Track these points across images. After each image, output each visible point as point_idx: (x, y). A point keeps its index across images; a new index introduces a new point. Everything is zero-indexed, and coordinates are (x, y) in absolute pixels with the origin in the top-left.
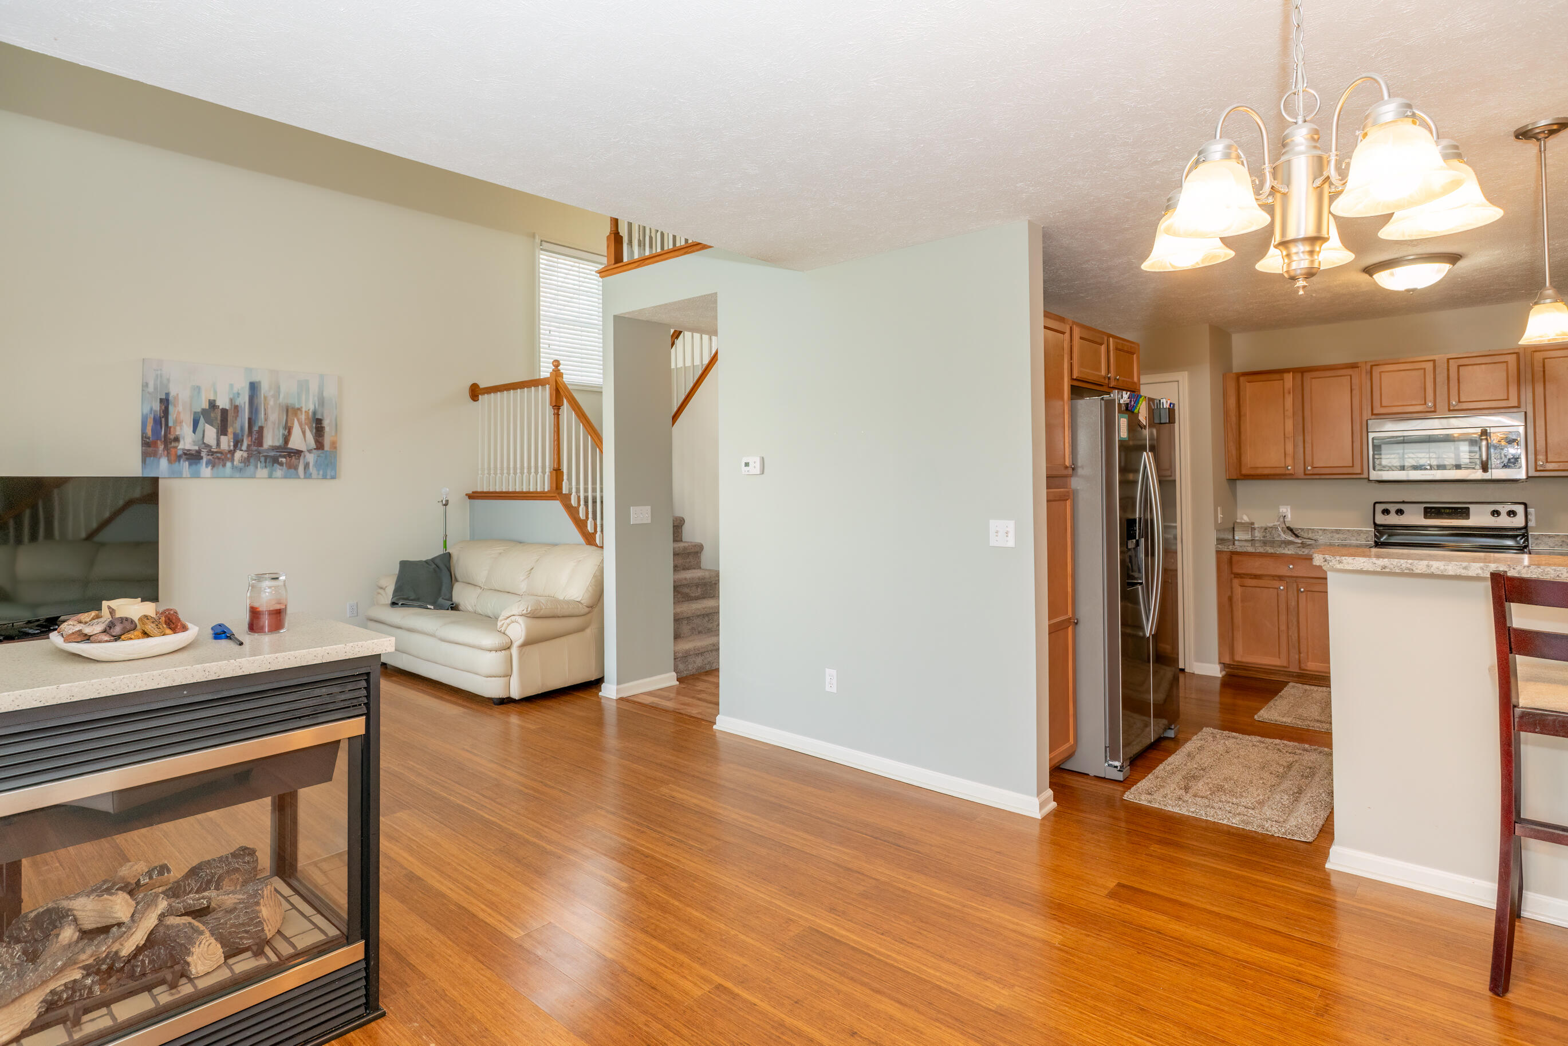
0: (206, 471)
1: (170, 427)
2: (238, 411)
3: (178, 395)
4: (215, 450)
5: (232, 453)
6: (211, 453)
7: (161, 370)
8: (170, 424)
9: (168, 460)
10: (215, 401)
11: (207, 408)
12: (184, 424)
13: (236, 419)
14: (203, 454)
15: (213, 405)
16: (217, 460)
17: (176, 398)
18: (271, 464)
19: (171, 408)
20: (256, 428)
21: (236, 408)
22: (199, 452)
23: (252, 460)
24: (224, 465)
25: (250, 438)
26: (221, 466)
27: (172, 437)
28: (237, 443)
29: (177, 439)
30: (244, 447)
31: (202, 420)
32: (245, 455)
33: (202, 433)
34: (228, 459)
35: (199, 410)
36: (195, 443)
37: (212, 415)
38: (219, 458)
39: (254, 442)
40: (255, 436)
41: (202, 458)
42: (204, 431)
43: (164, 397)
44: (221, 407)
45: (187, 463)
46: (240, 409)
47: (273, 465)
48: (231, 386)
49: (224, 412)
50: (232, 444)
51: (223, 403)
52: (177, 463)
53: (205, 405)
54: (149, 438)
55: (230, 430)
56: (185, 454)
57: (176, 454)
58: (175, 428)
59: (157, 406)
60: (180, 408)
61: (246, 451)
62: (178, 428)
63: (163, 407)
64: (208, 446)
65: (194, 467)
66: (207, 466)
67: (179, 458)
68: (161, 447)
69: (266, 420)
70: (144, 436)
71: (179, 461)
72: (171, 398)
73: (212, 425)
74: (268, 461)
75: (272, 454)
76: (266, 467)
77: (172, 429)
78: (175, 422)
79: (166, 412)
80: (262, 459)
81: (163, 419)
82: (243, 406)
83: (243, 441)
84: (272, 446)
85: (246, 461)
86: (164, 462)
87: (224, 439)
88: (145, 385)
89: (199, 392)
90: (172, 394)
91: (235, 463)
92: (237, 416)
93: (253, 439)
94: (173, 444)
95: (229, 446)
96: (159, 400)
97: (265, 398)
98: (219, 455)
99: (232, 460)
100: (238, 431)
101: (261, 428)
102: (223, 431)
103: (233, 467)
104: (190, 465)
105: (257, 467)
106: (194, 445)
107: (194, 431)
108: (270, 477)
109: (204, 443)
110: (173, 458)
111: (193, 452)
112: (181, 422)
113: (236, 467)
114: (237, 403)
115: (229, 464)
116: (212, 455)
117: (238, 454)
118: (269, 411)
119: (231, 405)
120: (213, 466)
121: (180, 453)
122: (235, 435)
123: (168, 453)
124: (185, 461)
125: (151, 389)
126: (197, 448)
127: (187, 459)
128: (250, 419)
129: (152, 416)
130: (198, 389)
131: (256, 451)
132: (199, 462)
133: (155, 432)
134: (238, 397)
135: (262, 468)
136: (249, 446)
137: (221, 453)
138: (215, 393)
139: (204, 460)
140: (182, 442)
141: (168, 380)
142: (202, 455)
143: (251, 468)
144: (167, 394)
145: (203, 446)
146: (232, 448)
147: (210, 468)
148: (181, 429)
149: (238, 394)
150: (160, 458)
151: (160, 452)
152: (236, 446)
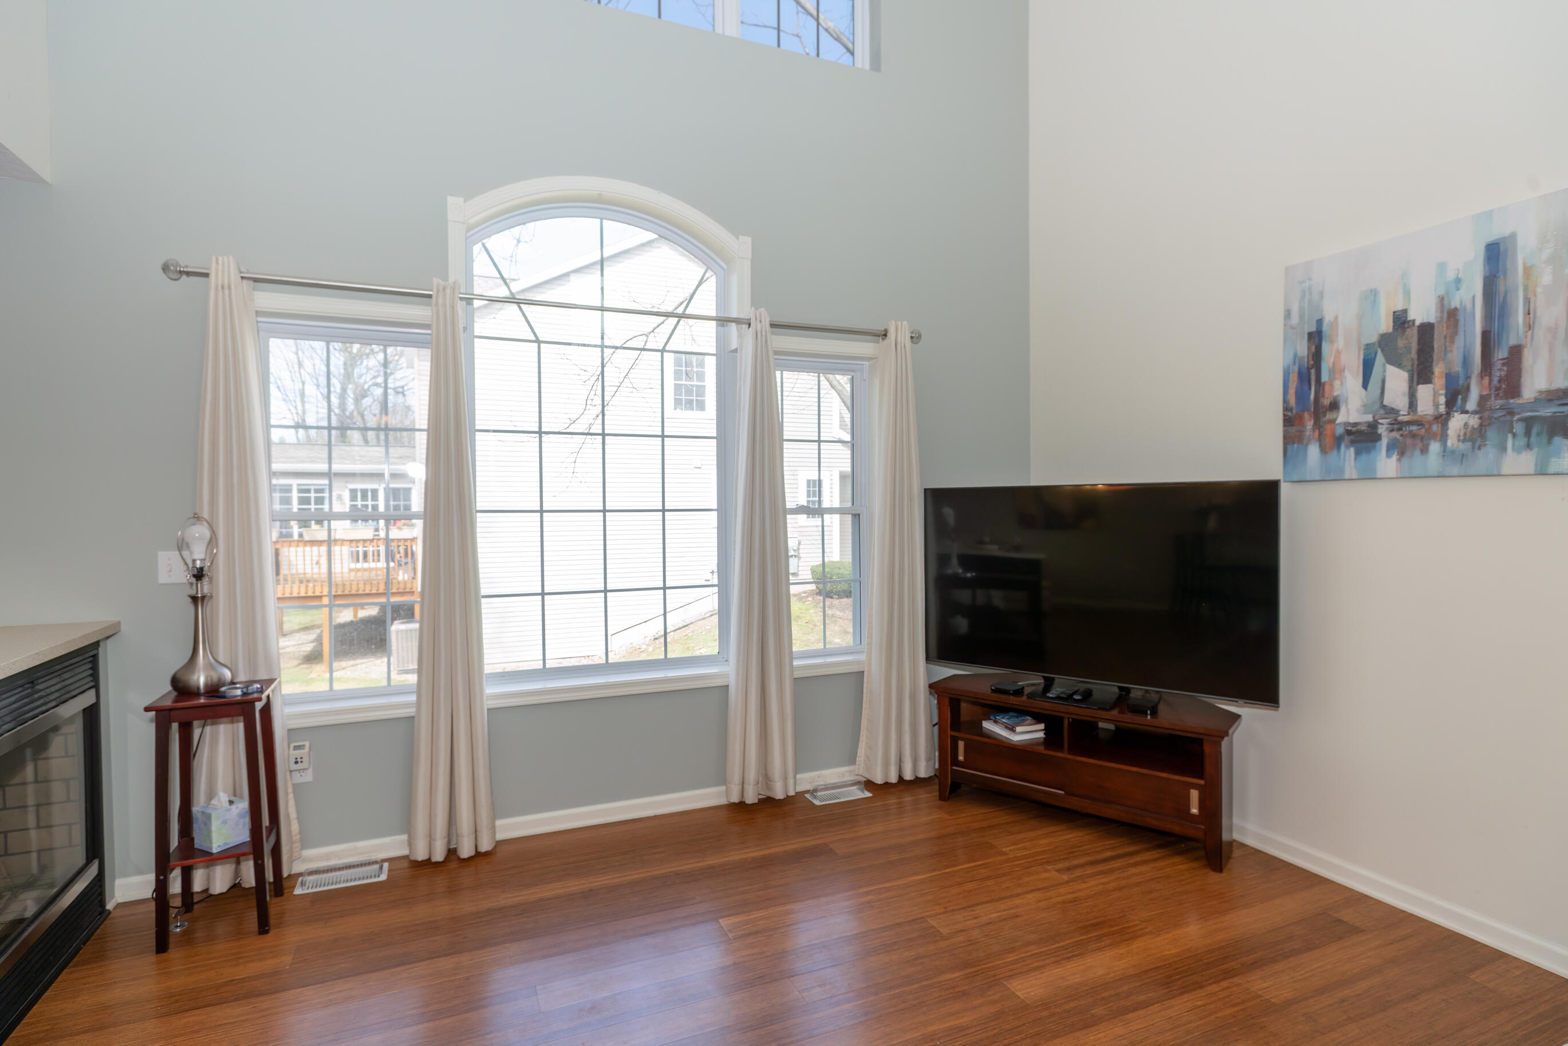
0: (1386, 464)
1: (1325, 383)
2: (1457, 322)
3: (1336, 318)
4: (1406, 419)
5: (1443, 420)
6: (1397, 425)
7: (1310, 279)
8: (1325, 378)
9: (1320, 446)
10: (1405, 311)
11: (1391, 330)
12: (1347, 373)
13: (1452, 342)
14: (1382, 430)
15: (1401, 320)
16: (1409, 441)
17: (1334, 324)
18: (1544, 438)
19: (1325, 347)
20: (1501, 354)
21: (1452, 316)
22: (1373, 426)
23: (1491, 434)
24: (1425, 450)
25: (1486, 380)
26: (1417, 452)
27: (1326, 402)
28: (1455, 396)
29: (1335, 406)
30: (1471, 405)
31: (1380, 358)
32: (1474, 421)
33: (1379, 385)
34: (1433, 436)
35: (1374, 338)
36: (1366, 408)
37: (1401, 343)
38: (1414, 436)
39: (1498, 389)
40: (1499, 371)
41: (1378, 438)
42: (1383, 382)
43: (1313, 329)
44: (1417, 323)
45: (1352, 450)
46: (1461, 317)
47: (1550, 441)
48: (1442, 267)
49: (1426, 330)
50: (1442, 400)
51: (1423, 311)
52: (1335, 452)
53: (1385, 325)
54: (1291, 410)
55: (1439, 370)
56: (1349, 433)
57: (1333, 434)
58: (1331, 385)
59: (1303, 349)
60: (1340, 343)
61: (1475, 412)
62: (1337, 383)
63: (1313, 349)
64: (1392, 411)
65: (1364, 457)
66: (1389, 455)
67: (1338, 441)
68: (1309, 424)
69: (1530, 327)
70: (1286, 408)
71: (1339, 448)
72: (1325, 328)
73: (1399, 365)
74: (1535, 431)
75: (1547, 411)
76: (1528, 446)
77: (1327, 388)
78: (1332, 372)
79: (1317, 356)
80: (1519, 428)
81: (1313, 371)
82: (1469, 307)
83: (1468, 389)
84: (1549, 392)
85: (1475, 437)
86: (1313, 451)
87: (1424, 392)
88: (1288, 315)
89: (1374, 303)
90: (1328, 318)
91: (1449, 443)
92: (1456, 333)
93: (1496, 380)
94: (1329, 416)
95: (1436, 405)
96: (1306, 336)
97: (1528, 271)
98: (1414, 428)
99: (1443, 437)
100: (1457, 368)
101: (1516, 352)
102: (1422, 374)
103: (1445, 452)
104: (1358, 453)
105: (1503, 449)
106: (1366, 413)
107: (1365, 385)
108: (1541, 472)
109: (1383, 407)
110: (1328, 441)
111: (1363, 428)
112: (1343, 370)
113: (1453, 452)
114: (1455, 303)
115: (1435, 447)
116: (1400, 429)
117: (1457, 422)
118: (1540, 303)
119: (1442, 312)
120: (1402, 454)
121: (1340, 430)
122: (1450, 379)
123: (1320, 434)
124: (1348, 447)
125: (1295, 320)
126: (1369, 418)
127: (1353, 443)
128: (1486, 336)
129: (1296, 368)
130: (1372, 296)
131: (1501, 408)
132: (1374, 447)
133: (1301, 396)
134: (1458, 289)
135: (1517, 450)
136: (1483, 400)
137: (1418, 423)
138: (1407, 294)
139: (1384, 442)
140: (1343, 409)
141: (1321, 295)
142: (1380, 431)
143: (1489, 453)
144: (1320, 322)
145: (1382, 411)
146: (1442, 409)
147: (1395, 457)
148: (1342, 383)
149: (1458, 281)
150: (1307, 444)
151: (1308, 433)
152: (1450, 404)
